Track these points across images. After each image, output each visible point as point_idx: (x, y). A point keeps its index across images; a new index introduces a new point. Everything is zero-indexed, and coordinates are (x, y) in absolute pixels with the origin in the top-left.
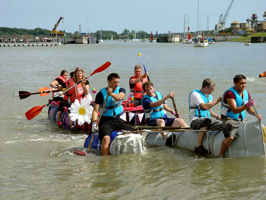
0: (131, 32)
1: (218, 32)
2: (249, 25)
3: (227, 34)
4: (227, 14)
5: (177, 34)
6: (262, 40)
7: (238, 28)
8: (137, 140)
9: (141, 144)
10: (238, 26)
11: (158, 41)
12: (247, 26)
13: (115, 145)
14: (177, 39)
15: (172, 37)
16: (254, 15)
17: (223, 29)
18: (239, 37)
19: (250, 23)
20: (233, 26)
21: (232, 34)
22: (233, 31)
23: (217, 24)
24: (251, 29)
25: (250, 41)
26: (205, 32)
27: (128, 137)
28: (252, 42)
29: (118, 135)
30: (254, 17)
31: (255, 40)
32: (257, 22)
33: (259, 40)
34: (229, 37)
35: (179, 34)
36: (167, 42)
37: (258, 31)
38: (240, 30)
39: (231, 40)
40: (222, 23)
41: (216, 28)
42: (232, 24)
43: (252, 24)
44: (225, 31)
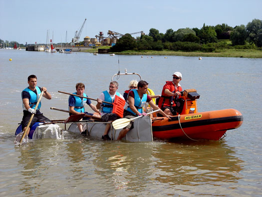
0: (5, 42)
1: (74, 44)
2: (97, 40)
3: (81, 46)
4: (81, 31)
5: (42, 45)
6: (106, 52)
7: (89, 42)
8: (54, 129)
9: (57, 133)
10: (89, 41)
11: (27, 50)
12: (96, 41)
13: (36, 133)
14: (42, 49)
15: (38, 47)
16: (101, 33)
17: (78, 42)
18: (90, 49)
19: (98, 38)
20: (85, 40)
21: (85, 46)
22: (85, 44)
23: (73, 38)
24: (99, 43)
25: (97, 52)
26: (64, 44)
27: (47, 127)
28: (99, 53)
29: (39, 125)
30: (101, 34)
31: (101, 51)
32: (103, 38)
33: (104, 51)
34: (82, 49)
35: (44, 45)
36: (34, 50)
37: (104, 44)
38: (91, 43)
39: (83, 51)
40: (77, 38)
41: (73, 41)
42: (85, 39)
43: (99, 39)
44: (79, 44)
